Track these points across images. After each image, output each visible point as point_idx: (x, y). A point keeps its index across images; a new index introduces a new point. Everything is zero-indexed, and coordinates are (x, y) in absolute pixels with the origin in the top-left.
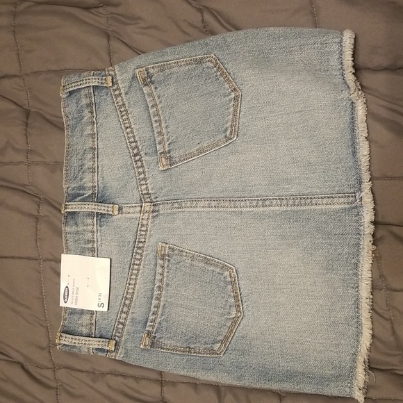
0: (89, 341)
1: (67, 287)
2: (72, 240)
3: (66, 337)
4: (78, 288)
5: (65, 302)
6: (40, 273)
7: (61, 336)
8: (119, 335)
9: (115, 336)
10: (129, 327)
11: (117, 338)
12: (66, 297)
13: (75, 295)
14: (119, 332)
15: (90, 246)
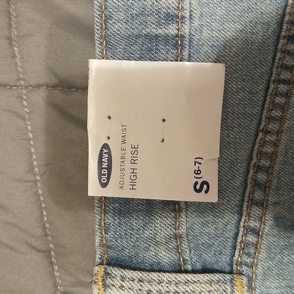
0: (187, 283)
1: (106, 146)
2: (122, 15)
3: (123, 279)
4: (135, 148)
5: (104, 185)
6: (23, 119)
7: (107, 274)
8: (249, 260)
9: (240, 264)
10: (271, 239)
11: (244, 268)
12: (105, 172)
13: (128, 166)
14: (249, 255)
15: (172, 30)
